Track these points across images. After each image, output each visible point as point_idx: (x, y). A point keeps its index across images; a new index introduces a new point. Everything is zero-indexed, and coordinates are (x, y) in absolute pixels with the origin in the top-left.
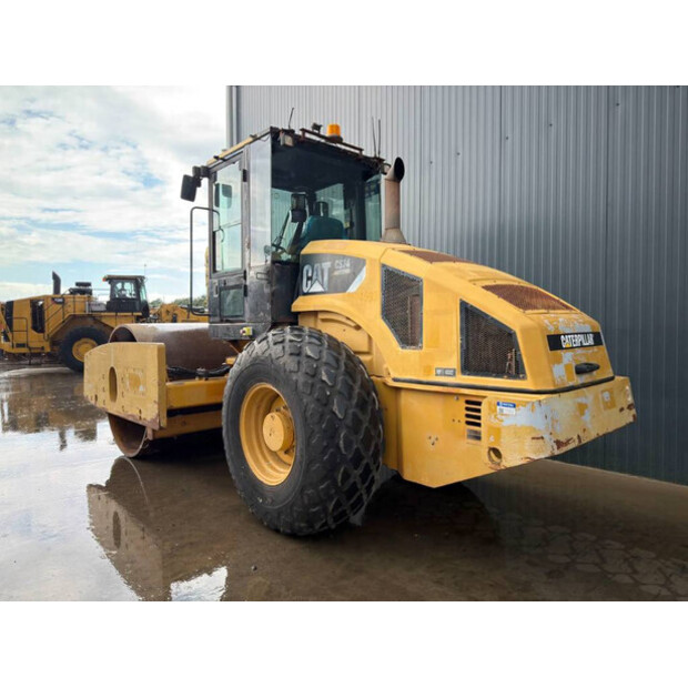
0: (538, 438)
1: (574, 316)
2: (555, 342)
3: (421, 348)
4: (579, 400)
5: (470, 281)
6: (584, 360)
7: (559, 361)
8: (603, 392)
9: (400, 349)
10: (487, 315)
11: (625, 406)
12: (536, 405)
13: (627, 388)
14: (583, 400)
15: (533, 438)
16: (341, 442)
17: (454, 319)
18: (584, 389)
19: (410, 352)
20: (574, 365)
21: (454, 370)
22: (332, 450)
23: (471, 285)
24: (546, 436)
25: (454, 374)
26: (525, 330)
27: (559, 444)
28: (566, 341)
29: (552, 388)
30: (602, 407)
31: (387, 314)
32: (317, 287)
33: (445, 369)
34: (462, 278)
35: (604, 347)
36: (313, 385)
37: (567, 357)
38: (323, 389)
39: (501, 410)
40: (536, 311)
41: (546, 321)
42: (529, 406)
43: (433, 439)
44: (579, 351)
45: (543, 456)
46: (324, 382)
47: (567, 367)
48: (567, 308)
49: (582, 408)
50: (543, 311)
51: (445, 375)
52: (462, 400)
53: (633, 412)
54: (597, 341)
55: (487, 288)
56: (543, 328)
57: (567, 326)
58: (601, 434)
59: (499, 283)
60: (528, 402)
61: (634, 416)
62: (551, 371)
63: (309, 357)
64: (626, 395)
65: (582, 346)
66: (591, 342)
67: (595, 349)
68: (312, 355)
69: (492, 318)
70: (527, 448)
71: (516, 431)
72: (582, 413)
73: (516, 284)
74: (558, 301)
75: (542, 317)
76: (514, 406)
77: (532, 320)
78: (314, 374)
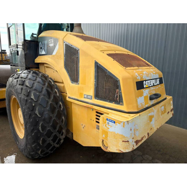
0: (126, 142)
1: (151, 70)
2: (140, 85)
3: (79, 84)
4: (150, 114)
5: (101, 51)
6: (154, 92)
7: (141, 95)
8: (161, 107)
9: (71, 83)
10: (107, 70)
11: (170, 111)
12: (126, 124)
13: (171, 102)
14: (152, 114)
15: (123, 141)
16: (40, 128)
17: (92, 71)
18: (153, 108)
19: (74, 85)
20: (149, 95)
21: (92, 96)
22: (35, 131)
23: (101, 53)
24: (130, 140)
25: (91, 99)
26: (125, 79)
27: (137, 142)
28: (146, 84)
29: (136, 111)
30: (160, 114)
31: (67, 66)
32: (43, 53)
33: (88, 96)
34: (98, 49)
35: (163, 85)
36: (27, 101)
37: (146, 92)
38: (31, 103)
39: (108, 123)
40: (132, 68)
41: (136, 74)
42: (122, 124)
43: (83, 126)
44: (152, 88)
45: (127, 151)
46: (32, 99)
47: (145, 97)
48: (148, 65)
49: (151, 118)
50: (136, 68)
51: (88, 98)
52: (94, 112)
53: (173, 112)
54: (161, 82)
55: (109, 55)
56: (134, 78)
57: (147, 75)
58: (158, 127)
59: (117, 52)
60: (121, 122)
61: (173, 114)
62: (137, 101)
63: (27, 86)
64: (171, 105)
65: (154, 85)
66: (158, 82)
67: (160, 86)
68: (28, 86)
69: (109, 72)
70: (120, 145)
71: (115, 135)
72: (151, 120)
73: (127, 53)
74: (145, 62)
75: (135, 71)
76: (114, 123)
77: (128, 73)
78: (28, 95)
